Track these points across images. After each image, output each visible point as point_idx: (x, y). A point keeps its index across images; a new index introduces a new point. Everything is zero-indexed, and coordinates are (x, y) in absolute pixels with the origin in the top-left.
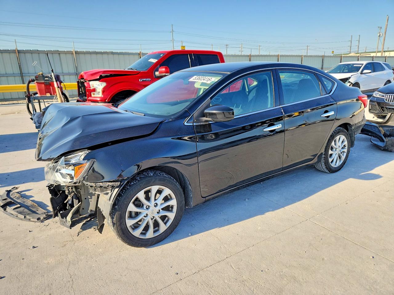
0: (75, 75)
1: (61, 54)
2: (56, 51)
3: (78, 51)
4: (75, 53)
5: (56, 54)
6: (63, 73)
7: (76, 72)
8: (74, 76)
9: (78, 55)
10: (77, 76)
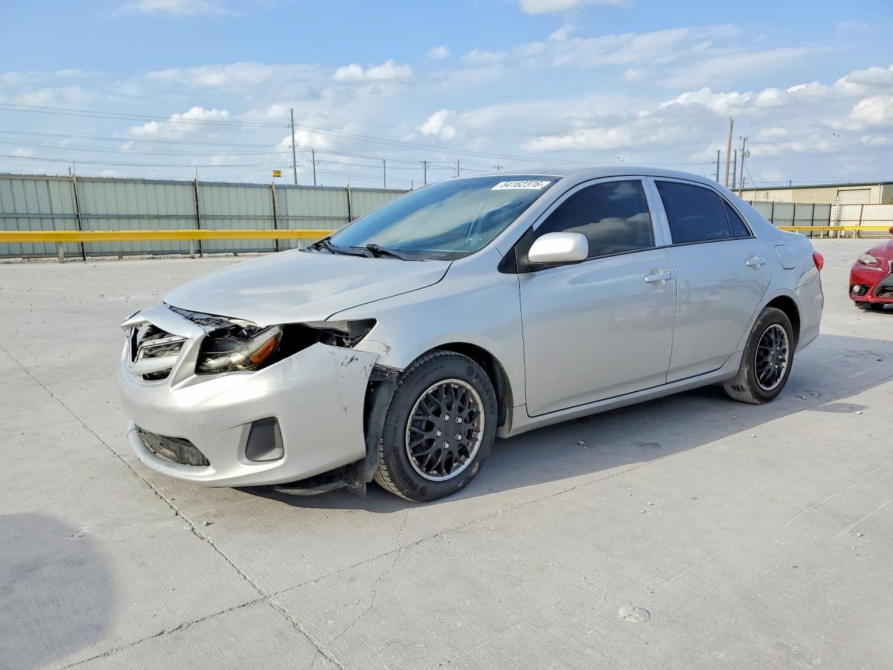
0: (75, 219)
1: (50, 182)
2: (41, 176)
3: (80, 177)
4: (77, 181)
5: (42, 182)
6: (52, 214)
7: (76, 213)
8: (73, 220)
9: (80, 183)
10: (77, 220)
